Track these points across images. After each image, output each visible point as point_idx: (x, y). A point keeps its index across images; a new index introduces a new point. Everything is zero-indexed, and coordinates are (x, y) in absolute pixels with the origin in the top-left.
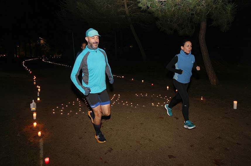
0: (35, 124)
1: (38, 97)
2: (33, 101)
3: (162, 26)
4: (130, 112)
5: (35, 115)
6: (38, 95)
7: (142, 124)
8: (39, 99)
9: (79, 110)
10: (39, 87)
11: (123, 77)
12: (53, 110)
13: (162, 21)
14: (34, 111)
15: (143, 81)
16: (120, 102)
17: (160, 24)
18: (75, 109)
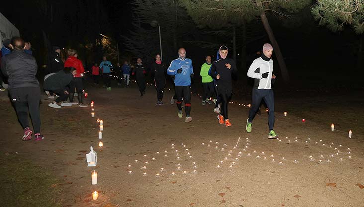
0: (96, 195)
1: (101, 140)
2: (91, 148)
3: (322, 16)
4: (273, 172)
5: (95, 176)
6: (100, 137)
7: (297, 196)
8: (101, 145)
9: (177, 167)
10: (102, 122)
11: (249, 105)
12: (130, 166)
13: (323, 6)
14: (92, 168)
15: (286, 113)
16: (251, 152)
17: (319, 12)
18: (170, 164)
